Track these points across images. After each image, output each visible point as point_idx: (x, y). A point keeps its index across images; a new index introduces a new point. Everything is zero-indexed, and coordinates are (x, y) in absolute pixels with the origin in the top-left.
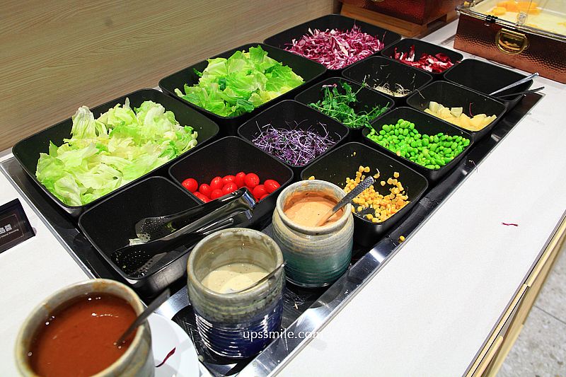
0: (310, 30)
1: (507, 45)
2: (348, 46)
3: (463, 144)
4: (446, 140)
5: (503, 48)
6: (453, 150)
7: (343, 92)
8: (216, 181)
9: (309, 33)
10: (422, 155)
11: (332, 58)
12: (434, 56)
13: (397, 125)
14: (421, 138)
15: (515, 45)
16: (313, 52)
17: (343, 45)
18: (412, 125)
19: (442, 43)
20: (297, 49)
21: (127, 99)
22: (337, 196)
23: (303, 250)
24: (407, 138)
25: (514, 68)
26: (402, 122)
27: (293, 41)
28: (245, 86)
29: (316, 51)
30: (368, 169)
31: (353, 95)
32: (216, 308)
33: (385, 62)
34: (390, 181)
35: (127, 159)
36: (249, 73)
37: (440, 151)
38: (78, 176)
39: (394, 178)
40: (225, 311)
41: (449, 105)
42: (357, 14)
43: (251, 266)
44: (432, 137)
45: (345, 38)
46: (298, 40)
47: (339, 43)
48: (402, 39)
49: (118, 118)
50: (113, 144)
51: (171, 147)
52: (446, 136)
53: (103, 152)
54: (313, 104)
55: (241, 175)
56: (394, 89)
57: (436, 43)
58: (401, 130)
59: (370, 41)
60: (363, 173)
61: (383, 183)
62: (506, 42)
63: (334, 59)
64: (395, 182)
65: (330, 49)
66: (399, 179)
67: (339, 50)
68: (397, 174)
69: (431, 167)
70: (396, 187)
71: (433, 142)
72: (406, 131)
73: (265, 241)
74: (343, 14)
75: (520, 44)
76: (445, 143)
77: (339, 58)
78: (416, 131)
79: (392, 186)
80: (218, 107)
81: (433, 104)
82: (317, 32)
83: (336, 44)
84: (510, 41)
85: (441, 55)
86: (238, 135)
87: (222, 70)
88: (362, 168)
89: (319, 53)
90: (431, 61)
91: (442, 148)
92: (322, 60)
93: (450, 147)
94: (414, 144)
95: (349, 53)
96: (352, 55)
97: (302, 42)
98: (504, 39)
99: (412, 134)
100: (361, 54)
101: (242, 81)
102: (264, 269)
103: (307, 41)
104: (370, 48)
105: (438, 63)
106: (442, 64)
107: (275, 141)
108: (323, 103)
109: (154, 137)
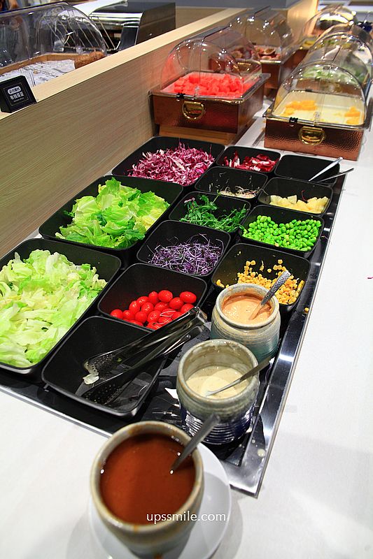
0: (143, 154)
1: (309, 138)
2: (182, 162)
3: (315, 225)
4: (301, 225)
5: (306, 141)
6: (308, 232)
7: (203, 203)
8: (134, 305)
9: (144, 157)
10: (285, 240)
11: (173, 175)
12: (255, 158)
13: (258, 221)
14: (279, 227)
15: (315, 137)
16: (154, 173)
17: (178, 162)
18: (269, 219)
19: (253, 145)
20: (139, 173)
21: (16, 253)
22: (259, 292)
23: (253, 342)
24: (268, 230)
25: (316, 155)
26: (262, 218)
27: (133, 166)
28: (122, 217)
29: (157, 172)
30: (253, 263)
31: (211, 204)
32: (221, 411)
33: (223, 170)
34: (275, 268)
35: (46, 308)
36: (121, 205)
37: (297, 234)
38: (11, 337)
39: (278, 264)
40: (228, 411)
41: (284, 195)
42: (174, 133)
43: (213, 368)
44: (287, 225)
45: (177, 155)
46: (137, 164)
47: (175, 161)
48: (226, 148)
49: (18, 274)
50: (27, 298)
51: (82, 287)
52: (300, 222)
53: (23, 309)
54: (183, 219)
55: (153, 294)
56: (235, 191)
57: (249, 145)
58: (262, 224)
59: (198, 154)
60: (250, 266)
61: (269, 270)
62: (307, 136)
63: (175, 175)
64: (280, 267)
65: (169, 168)
66: (283, 265)
67: (176, 167)
68: (280, 261)
69: (305, 249)
70: (281, 271)
71: (290, 228)
72: (266, 224)
73: (230, 345)
74: (162, 134)
75: (319, 136)
76: (300, 227)
77: (179, 174)
78: (273, 222)
79: (278, 271)
80: (105, 241)
81: (273, 197)
82: (150, 155)
83: (172, 162)
84: (310, 135)
85: (261, 156)
86: (139, 262)
87: (94, 207)
88: (248, 263)
89: (161, 173)
90: (254, 162)
91: (298, 231)
92: (166, 178)
93: (306, 229)
94: (275, 233)
95: (185, 167)
96: (188, 169)
97: (141, 166)
98: (305, 135)
99: (271, 225)
100: (195, 167)
101: (118, 213)
102: (226, 366)
103: (145, 164)
104: (201, 160)
105: (261, 162)
106: (265, 163)
107: (172, 258)
108: (189, 216)
109: (60, 281)
